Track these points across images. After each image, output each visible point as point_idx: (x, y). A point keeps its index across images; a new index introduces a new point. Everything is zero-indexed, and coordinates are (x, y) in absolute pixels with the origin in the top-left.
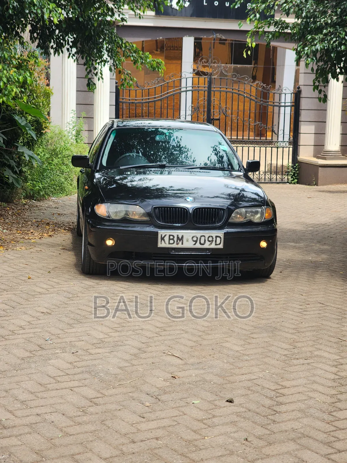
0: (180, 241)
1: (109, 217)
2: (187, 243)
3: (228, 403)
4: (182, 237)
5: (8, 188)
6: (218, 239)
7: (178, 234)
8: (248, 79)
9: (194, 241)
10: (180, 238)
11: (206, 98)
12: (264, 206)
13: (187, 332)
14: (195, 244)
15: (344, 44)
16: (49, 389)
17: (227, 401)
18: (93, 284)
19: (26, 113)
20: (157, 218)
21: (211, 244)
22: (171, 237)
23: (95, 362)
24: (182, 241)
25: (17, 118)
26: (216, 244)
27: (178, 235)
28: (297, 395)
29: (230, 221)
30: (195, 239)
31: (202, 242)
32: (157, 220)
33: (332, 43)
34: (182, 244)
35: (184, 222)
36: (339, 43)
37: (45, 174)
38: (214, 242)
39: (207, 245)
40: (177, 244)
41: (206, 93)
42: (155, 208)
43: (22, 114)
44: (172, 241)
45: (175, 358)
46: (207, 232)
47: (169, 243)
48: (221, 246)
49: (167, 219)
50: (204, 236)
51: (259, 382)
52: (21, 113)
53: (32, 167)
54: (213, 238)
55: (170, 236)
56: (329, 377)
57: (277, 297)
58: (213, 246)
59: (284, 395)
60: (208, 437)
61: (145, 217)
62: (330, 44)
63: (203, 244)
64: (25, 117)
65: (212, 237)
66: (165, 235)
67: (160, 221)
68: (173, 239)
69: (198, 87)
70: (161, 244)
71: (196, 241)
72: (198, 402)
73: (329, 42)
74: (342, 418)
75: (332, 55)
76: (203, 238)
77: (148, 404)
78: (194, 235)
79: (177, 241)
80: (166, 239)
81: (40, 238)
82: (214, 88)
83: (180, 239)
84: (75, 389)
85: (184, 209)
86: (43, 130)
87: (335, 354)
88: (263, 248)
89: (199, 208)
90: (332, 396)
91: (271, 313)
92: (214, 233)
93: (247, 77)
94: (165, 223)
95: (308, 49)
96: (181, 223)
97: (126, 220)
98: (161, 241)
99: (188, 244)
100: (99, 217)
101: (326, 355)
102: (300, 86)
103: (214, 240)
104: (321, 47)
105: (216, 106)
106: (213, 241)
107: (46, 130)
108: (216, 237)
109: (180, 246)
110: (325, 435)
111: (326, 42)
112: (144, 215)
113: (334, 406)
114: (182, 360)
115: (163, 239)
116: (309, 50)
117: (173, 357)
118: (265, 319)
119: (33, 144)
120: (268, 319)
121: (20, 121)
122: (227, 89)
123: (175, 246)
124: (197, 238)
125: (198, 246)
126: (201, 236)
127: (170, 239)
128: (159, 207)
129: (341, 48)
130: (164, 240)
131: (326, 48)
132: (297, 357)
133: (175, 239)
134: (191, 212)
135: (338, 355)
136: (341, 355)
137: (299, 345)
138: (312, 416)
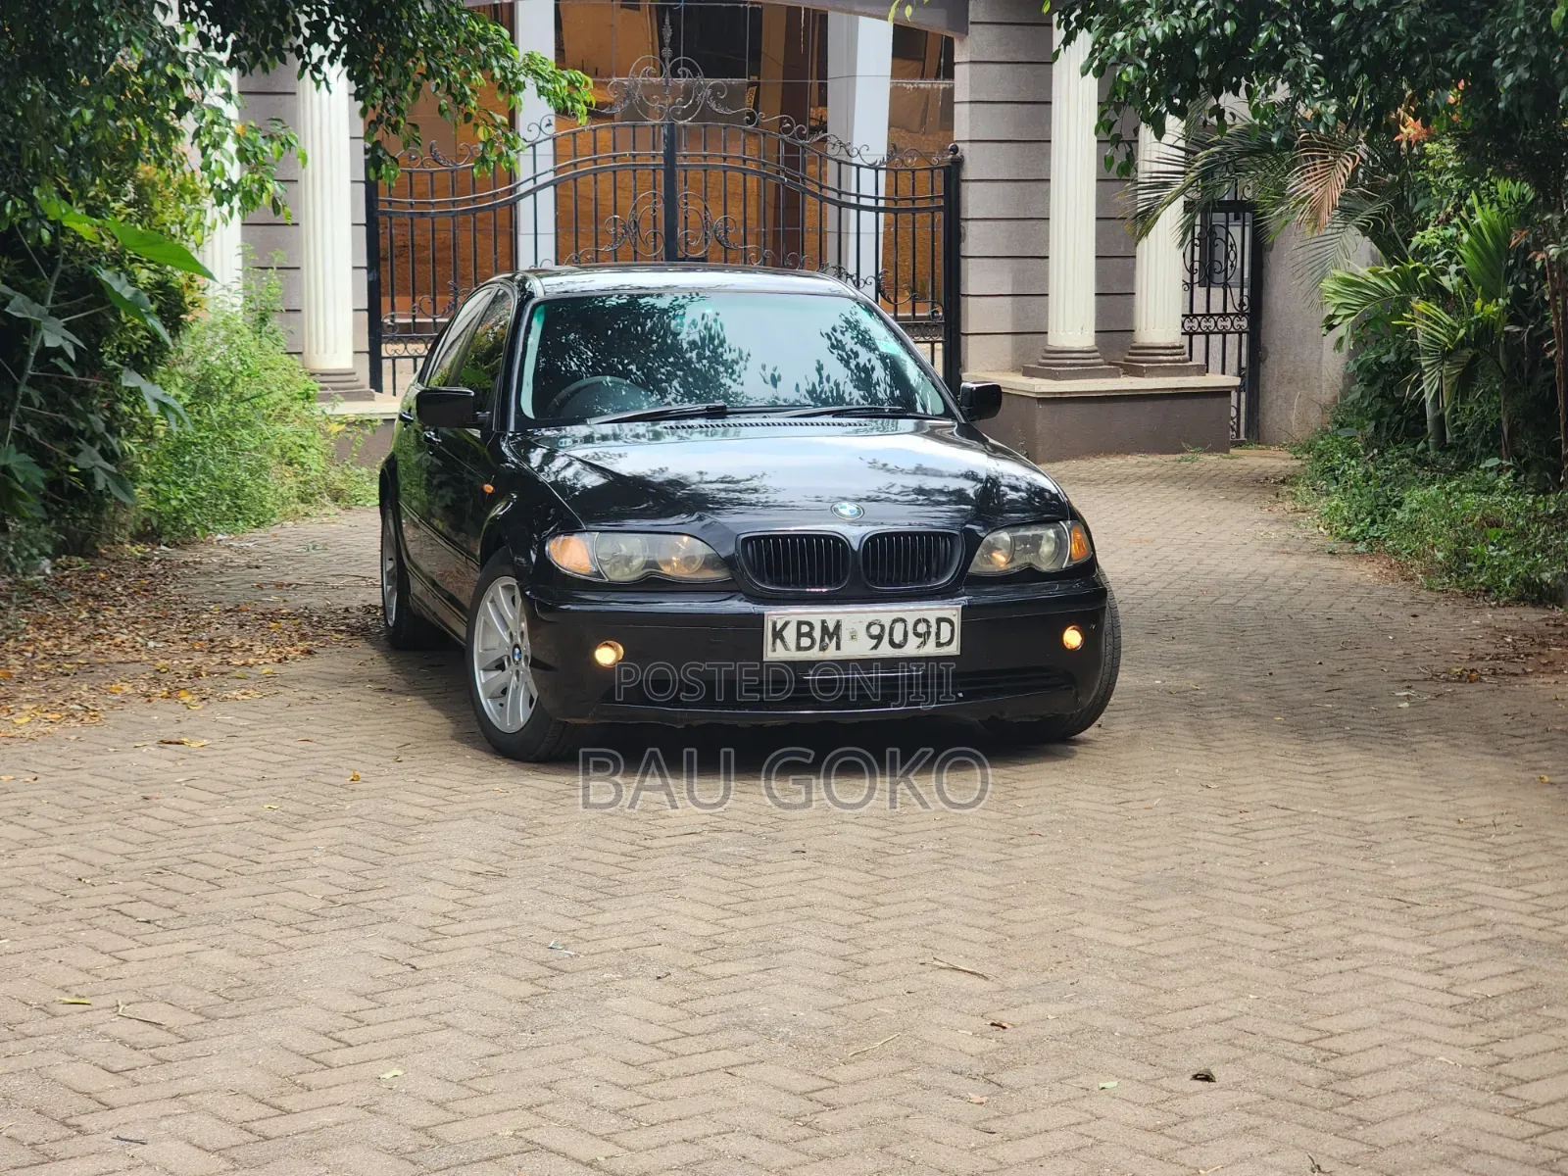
0: (831, 639)
1: (598, 574)
2: (853, 642)
3: (1199, 1083)
4: (838, 626)
5: (84, 509)
6: (945, 628)
7: (824, 617)
8: (791, 129)
9: (872, 637)
10: (831, 628)
11: (661, 191)
12: (1064, 520)
13: (947, 906)
14: (875, 647)
15: (1231, 17)
16: (663, 1075)
17: (1195, 1077)
18: (559, 787)
19: (132, 261)
20: (753, 570)
21: (924, 643)
22: (805, 629)
23: (741, 999)
24: (838, 638)
25: (105, 276)
26: (939, 645)
27: (823, 622)
28: (1379, 1052)
29: (972, 570)
30: (875, 630)
31: (898, 638)
32: (755, 577)
33: (1194, 15)
34: (838, 647)
35: (838, 582)
36: (1215, 14)
37: (188, 458)
38: (933, 635)
39: (912, 649)
40: (823, 648)
41: (661, 176)
42: (746, 541)
43: (118, 262)
44: (805, 642)
45: (963, 976)
46: (912, 606)
47: (799, 648)
48: (954, 649)
49: (787, 573)
50: (903, 621)
51: (1249, 1023)
52: (117, 260)
53: (150, 438)
54: (929, 627)
55: (800, 624)
56: (1437, 1000)
57: (1138, 795)
58: (930, 649)
59: (1341, 1055)
60: (1205, 1169)
61: (714, 569)
62: (1189, 18)
63: (900, 646)
64: (129, 274)
65: (926, 621)
66: (786, 624)
67: (763, 581)
68: (809, 635)
69: (634, 156)
70: (774, 653)
71: (879, 638)
72: (1115, 1084)
73: (1186, 14)
74: (1541, 1101)
75: (1198, 51)
76: (899, 628)
77: (976, 1098)
78: (872, 617)
79: (822, 640)
80: (790, 634)
81: (280, 661)
82: (685, 157)
83: (832, 633)
84: (738, 1071)
85: (837, 540)
86: (185, 312)
87: (1415, 940)
88: (1073, 651)
89: (881, 536)
90: (1478, 1049)
91: (1155, 842)
92: (932, 610)
93: (790, 122)
94: (779, 584)
95: (1125, 38)
96: (828, 584)
97: (653, 582)
98: (774, 642)
99: (855, 646)
100: (566, 575)
101: (1386, 943)
102: (959, 145)
103: (933, 630)
104: (1167, 29)
105: (693, 218)
106: (929, 633)
107: (197, 312)
108: (939, 621)
109: (831, 653)
110: (1525, 1147)
111: (1176, 12)
112: (709, 563)
113: (1499, 1074)
114: (986, 979)
115: (778, 634)
116: (1129, 41)
117: (956, 973)
118: (1148, 859)
119: (152, 361)
120: (1157, 858)
121: (116, 286)
122: (725, 159)
123: (815, 654)
124: (882, 627)
125: (885, 651)
126: (895, 621)
127: (800, 635)
128: (757, 539)
129: (1222, 30)
130: (782, 639)
131: (1179, 32)
132: (1311, 954)
133: (817, 634)
134: (856, 548)
135: (1423, 943)
136: (1434, 942)
137: (1297, 921)
138: (1454, 1100)
